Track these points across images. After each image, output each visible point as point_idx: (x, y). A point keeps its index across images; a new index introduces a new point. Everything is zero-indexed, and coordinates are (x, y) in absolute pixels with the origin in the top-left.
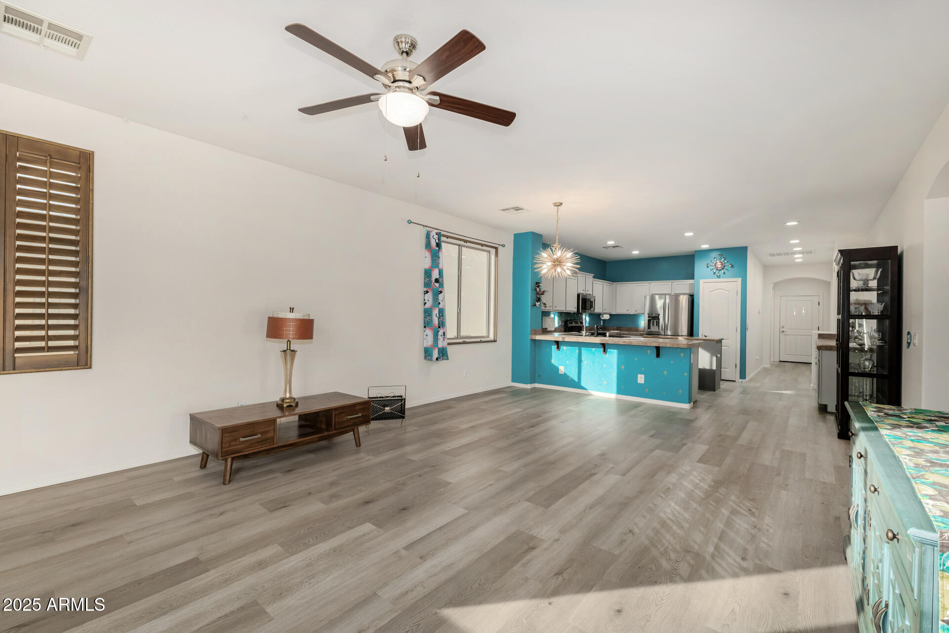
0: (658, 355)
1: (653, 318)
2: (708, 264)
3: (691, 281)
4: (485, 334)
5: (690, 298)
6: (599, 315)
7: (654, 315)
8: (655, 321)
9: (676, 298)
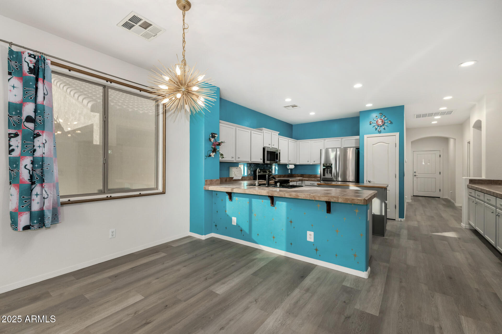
0: (329, 211)
1: (328, 167)
2: (370, 122)
3: (357, 137)
4: (153, 186)
5: (356, 150)
6: (285, 166)
7: (328, 165)
8: (329, 170)
9: (344, 151)
